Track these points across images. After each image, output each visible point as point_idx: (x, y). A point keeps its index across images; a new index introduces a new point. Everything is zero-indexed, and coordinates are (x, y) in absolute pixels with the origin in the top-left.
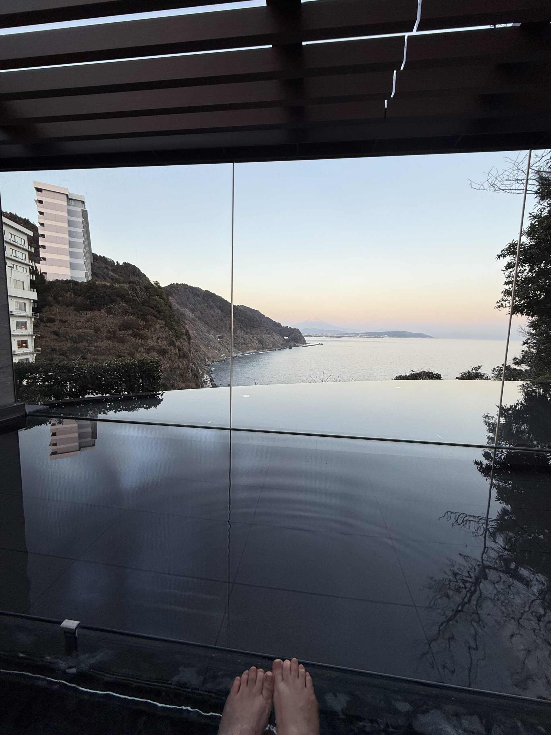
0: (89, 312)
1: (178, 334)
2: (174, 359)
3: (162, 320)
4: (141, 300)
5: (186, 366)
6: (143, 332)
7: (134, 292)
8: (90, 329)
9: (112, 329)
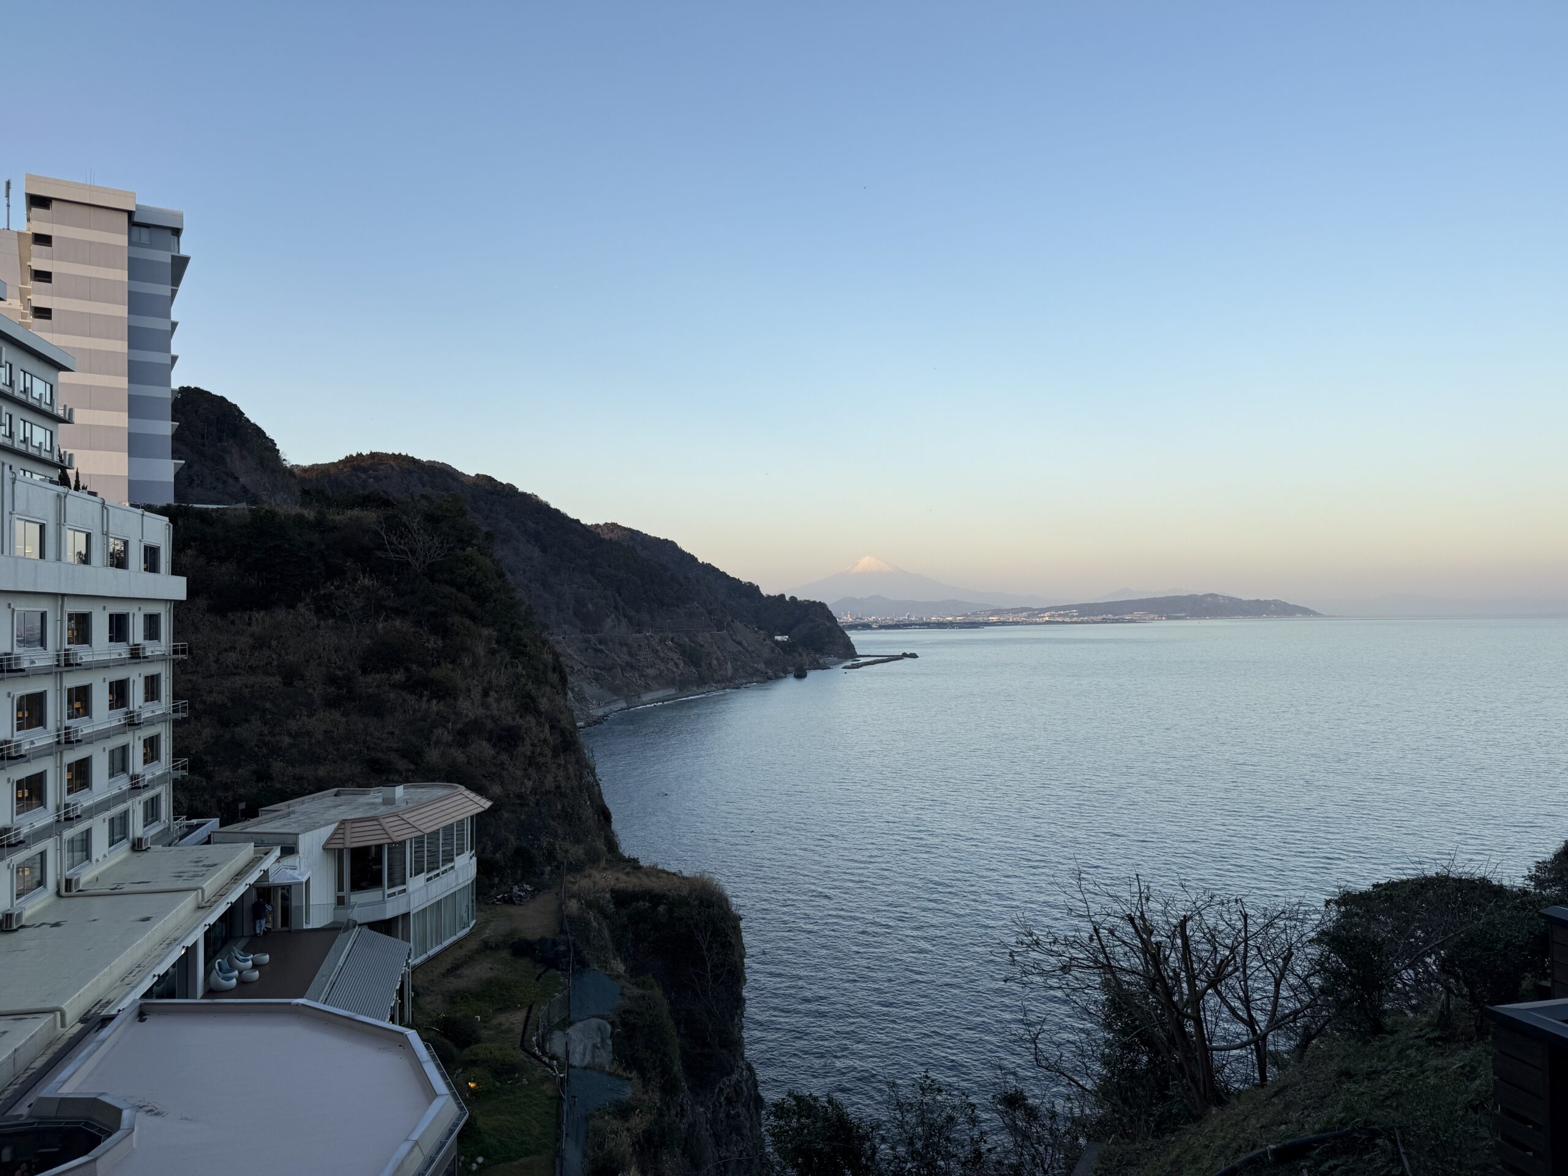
0: (259, 615)
1: (537, 670)
2: (541, 760)
3: (486, 625)
4: (424, 562)
5: (575, 783)
6: (442, 672)
7: (401, 537)
8: (266, 673)
9: (341, 668)
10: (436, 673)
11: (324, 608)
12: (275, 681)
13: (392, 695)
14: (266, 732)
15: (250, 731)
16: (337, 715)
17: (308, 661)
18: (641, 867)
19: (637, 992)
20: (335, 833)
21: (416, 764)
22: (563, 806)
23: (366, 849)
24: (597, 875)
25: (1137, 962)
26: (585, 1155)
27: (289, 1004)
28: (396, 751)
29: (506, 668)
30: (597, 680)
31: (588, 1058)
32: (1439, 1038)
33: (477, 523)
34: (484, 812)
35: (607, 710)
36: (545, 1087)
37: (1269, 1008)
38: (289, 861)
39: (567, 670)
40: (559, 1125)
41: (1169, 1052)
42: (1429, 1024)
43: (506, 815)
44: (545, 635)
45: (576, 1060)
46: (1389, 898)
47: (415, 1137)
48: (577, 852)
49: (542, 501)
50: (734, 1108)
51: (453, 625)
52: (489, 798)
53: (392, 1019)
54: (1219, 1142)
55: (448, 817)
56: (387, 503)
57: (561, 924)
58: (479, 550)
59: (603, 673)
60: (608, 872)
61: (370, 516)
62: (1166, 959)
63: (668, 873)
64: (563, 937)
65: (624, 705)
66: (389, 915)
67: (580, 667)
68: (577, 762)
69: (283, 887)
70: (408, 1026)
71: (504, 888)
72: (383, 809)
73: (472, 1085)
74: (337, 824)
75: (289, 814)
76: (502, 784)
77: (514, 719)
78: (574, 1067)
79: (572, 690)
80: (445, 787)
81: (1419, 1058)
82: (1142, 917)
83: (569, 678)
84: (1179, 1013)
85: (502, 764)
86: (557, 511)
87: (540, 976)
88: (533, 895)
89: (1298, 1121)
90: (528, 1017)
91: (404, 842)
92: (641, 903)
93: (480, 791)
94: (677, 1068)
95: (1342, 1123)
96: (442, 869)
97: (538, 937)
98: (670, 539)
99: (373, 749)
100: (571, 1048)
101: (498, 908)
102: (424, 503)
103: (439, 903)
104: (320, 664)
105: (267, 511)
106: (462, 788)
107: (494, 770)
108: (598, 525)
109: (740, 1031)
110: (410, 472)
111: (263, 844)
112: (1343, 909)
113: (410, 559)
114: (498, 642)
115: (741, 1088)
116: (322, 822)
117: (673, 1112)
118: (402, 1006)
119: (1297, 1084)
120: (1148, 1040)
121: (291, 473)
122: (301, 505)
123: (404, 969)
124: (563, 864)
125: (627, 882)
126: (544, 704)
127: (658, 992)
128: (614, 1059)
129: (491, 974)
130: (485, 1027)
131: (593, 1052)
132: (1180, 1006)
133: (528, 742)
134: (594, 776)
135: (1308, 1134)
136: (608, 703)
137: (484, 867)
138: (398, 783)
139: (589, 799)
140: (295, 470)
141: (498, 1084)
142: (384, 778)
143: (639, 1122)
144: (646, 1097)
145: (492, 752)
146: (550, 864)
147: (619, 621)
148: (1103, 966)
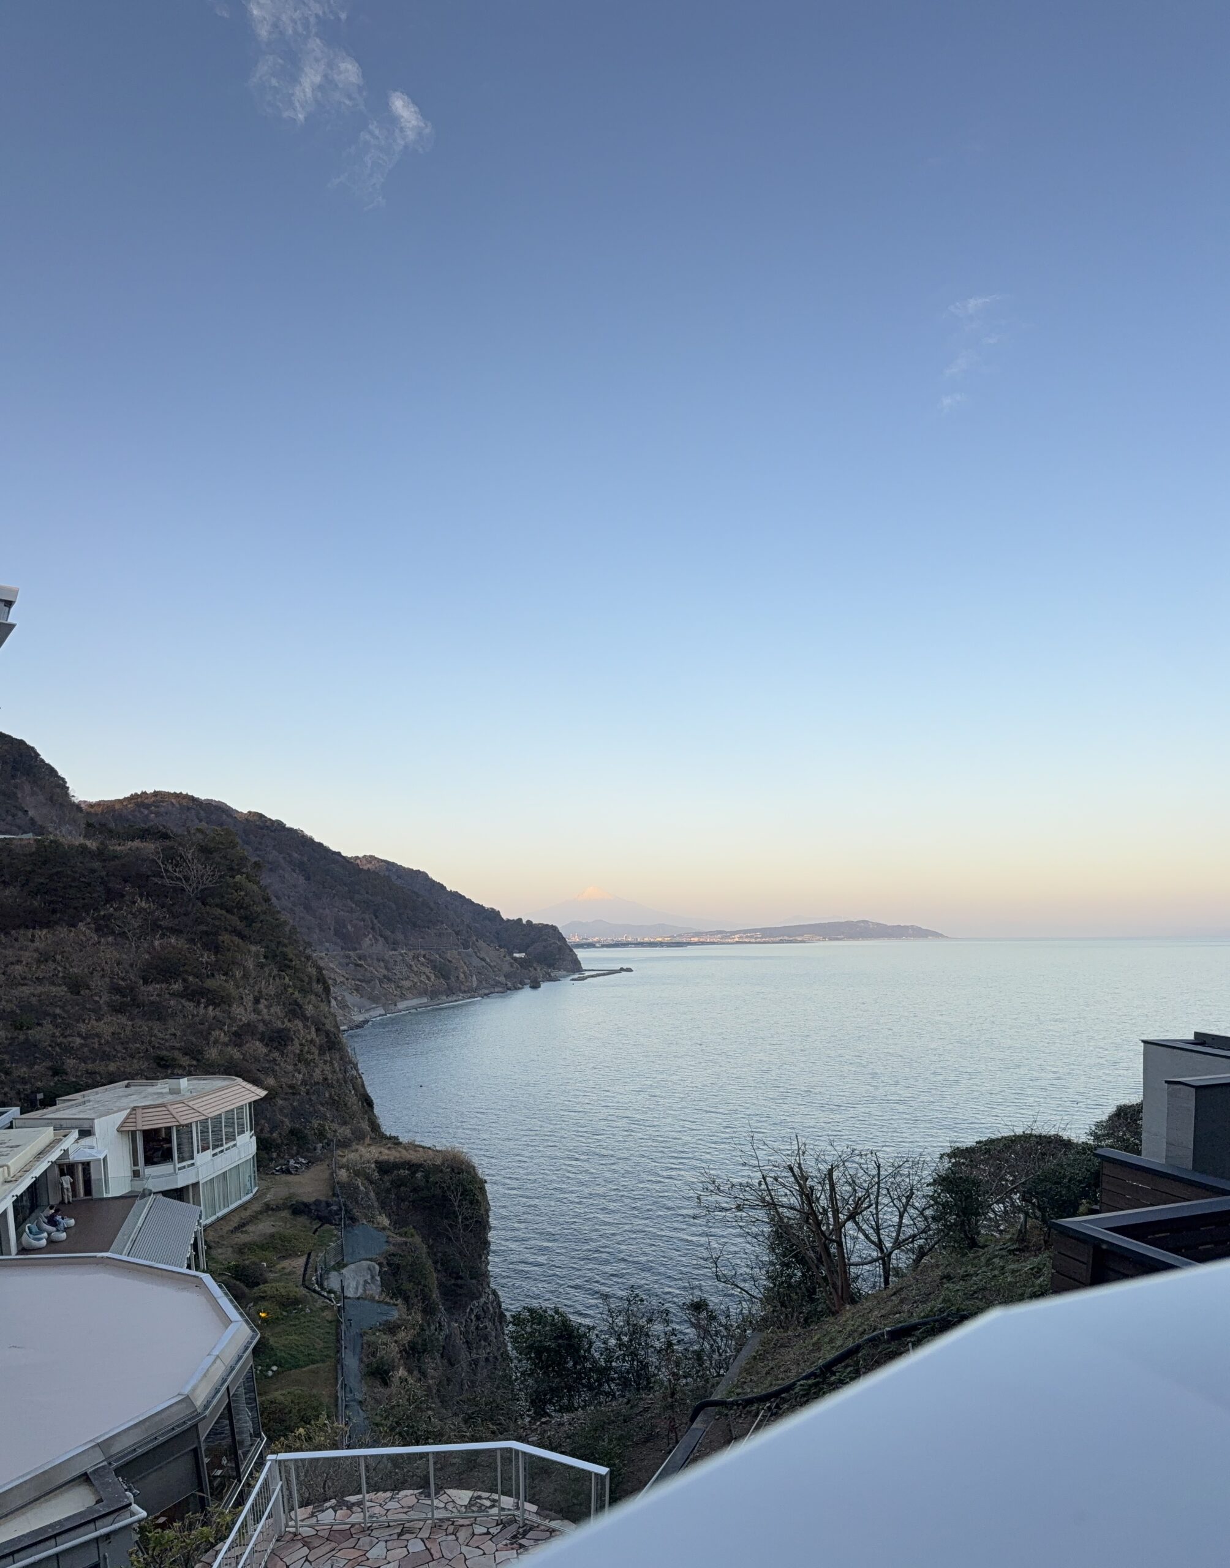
1: (302, 981)
2: (310, 1057)
3: (256, 943)
4: (197, 888)
5: (341, 1076)
6: (215, 983)
7: (177, 866)
8: (53, 984)
9: (123, 979)
10: (210, 983)
11: (103, 927)
12: (62, 991)
13: (172, 1003)
14: (58, 1034)
15: (43, 1033)
16: (123, 1019)
17: (92, 973)
18: (400, 1143)
19: (400, 1239)
20: (127, 1118)
21: (198, 1060)
22: (331, 1095)
23: (157, 1131)
24: (362, 1150)
25: (795, 1201)
26: (361, 1361)
27: (95, 1257)
28: (179, 1049)
29: (274, 979)
30: (357, 990)
31: (360, 1291)
32: (1017, 1250)
33: (246, 854)
34: (261, 1099)
35: (367, 1016)
36: (325, 1314)
37: (894, 1234)
38: (87, 1141)
39: (330, 982)
40: (338, 1341)
41: (818, 1268)
42: (1011, 1239)
43: (280, 1102)
44: (308, 951)
45: (350, 1293)
46: (988, 1151)
47: (216, 1352)
48: (345, 1131)
49: (307, 836)
50: (482, 1323)
51: (223, 942)
52: (266, 1089)
53: (189, 1267)
54: (848, 1329)
55: (228, 1103)
56: (165, 836)
57: (333, 1189)
58: (247, 877)
59: (363, 984)
60: (372, 1147)
61: (149, 847)
62: (818, 1199)
63: (424, 1148)
64: (335, 1199)
65: (383, 1012)
66: (180, 1185)
67: (342, 979)
68: (341, 1059)
69: (83, 1164)
70: (204, 1271)
71: (281, 1161)
72: (170, 1098)
73: (263, 1315)
74: (129, 1110)
75: (84, 1103)
76: (276, 1077)
77: (283, 1023)
78: (349, 1298)
79: (335, 999)
80: (225, 1079)
81: (1001, 1264)
82: (800, 1167)
83: (332, 988)
84: (827, 1238)
85: (275, 1060)
86: (320, 844)
87: (316, 1230)
88: (308, 1166)
89: (909, 1311)
90: (307, 1264)
91: (191, 1124)
92: (402, 1171)
93: (256, 1082)
94: (436, 1295)
95: (941, 1311)
96: (226, 1146)
97: (314, 1199)
98: (422, 870)
99: (158, 1047)
100: (345, 1284)
101: (277, 1177)
102: (200, 836)
103: (224, 1173)
104: (103, 976)
105: (51, 841)
106: (239, 1080)
107: (267, 1065)
108: (357, 858)
109: (486, 1266)
110: (189, 809)
111: (62, 1128)
112: (953, 1160)
113: (185, 885)
114: (266, 957)
115: (488, 1308)
116: (115, 1109)
117: (433, 1327)
118: (197, 1257)
119: (910, 1286)
120: (802, 1260)
121: (78, 807)
122: (85, 837)
123: (196, 1228)
124: (332, 1141)
125: (389, 1155)
126: (309, 1010)
127: (417, 1239)
128: (383, 1291)
129: (273, 1230)
130: (271, 1271)
131: (364, 1286)
132: (827, 1233)
133: (296, 1042)
134: (357, 1070)
135: (915, 1320)
136: (368, 1010)
137: (263, 1145)
138: (182, 1076)
139: (354, 1089)
140: (83, 806)
141: (285, 1313)
142: (169, 1072)
143: (405, 1336)
144: (410, 1317)
145: (265, 1050)
146: (321, 1142)
147: (377, 940)
148: (769, 1204)
